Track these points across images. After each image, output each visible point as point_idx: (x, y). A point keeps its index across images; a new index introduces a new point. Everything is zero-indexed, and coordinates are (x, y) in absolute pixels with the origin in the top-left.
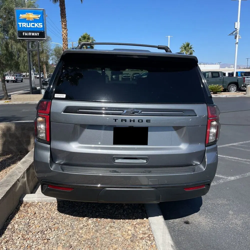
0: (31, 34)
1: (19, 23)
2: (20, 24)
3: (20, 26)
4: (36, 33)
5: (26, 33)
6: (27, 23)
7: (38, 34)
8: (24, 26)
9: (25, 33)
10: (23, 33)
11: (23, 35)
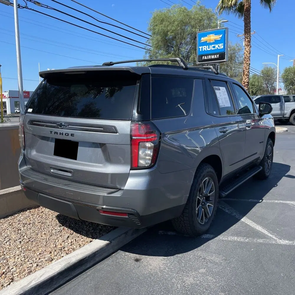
0: (211, 57)
1: (199, 47)
2: (201, 47)
3: (201, 50)
4: (216, 55)
5: (206, 57)
6: (208, 46)
7: (218, 56)
8: (204, 50)
9: (204, 57)
10: (203, 57)
11: (203, 59)
